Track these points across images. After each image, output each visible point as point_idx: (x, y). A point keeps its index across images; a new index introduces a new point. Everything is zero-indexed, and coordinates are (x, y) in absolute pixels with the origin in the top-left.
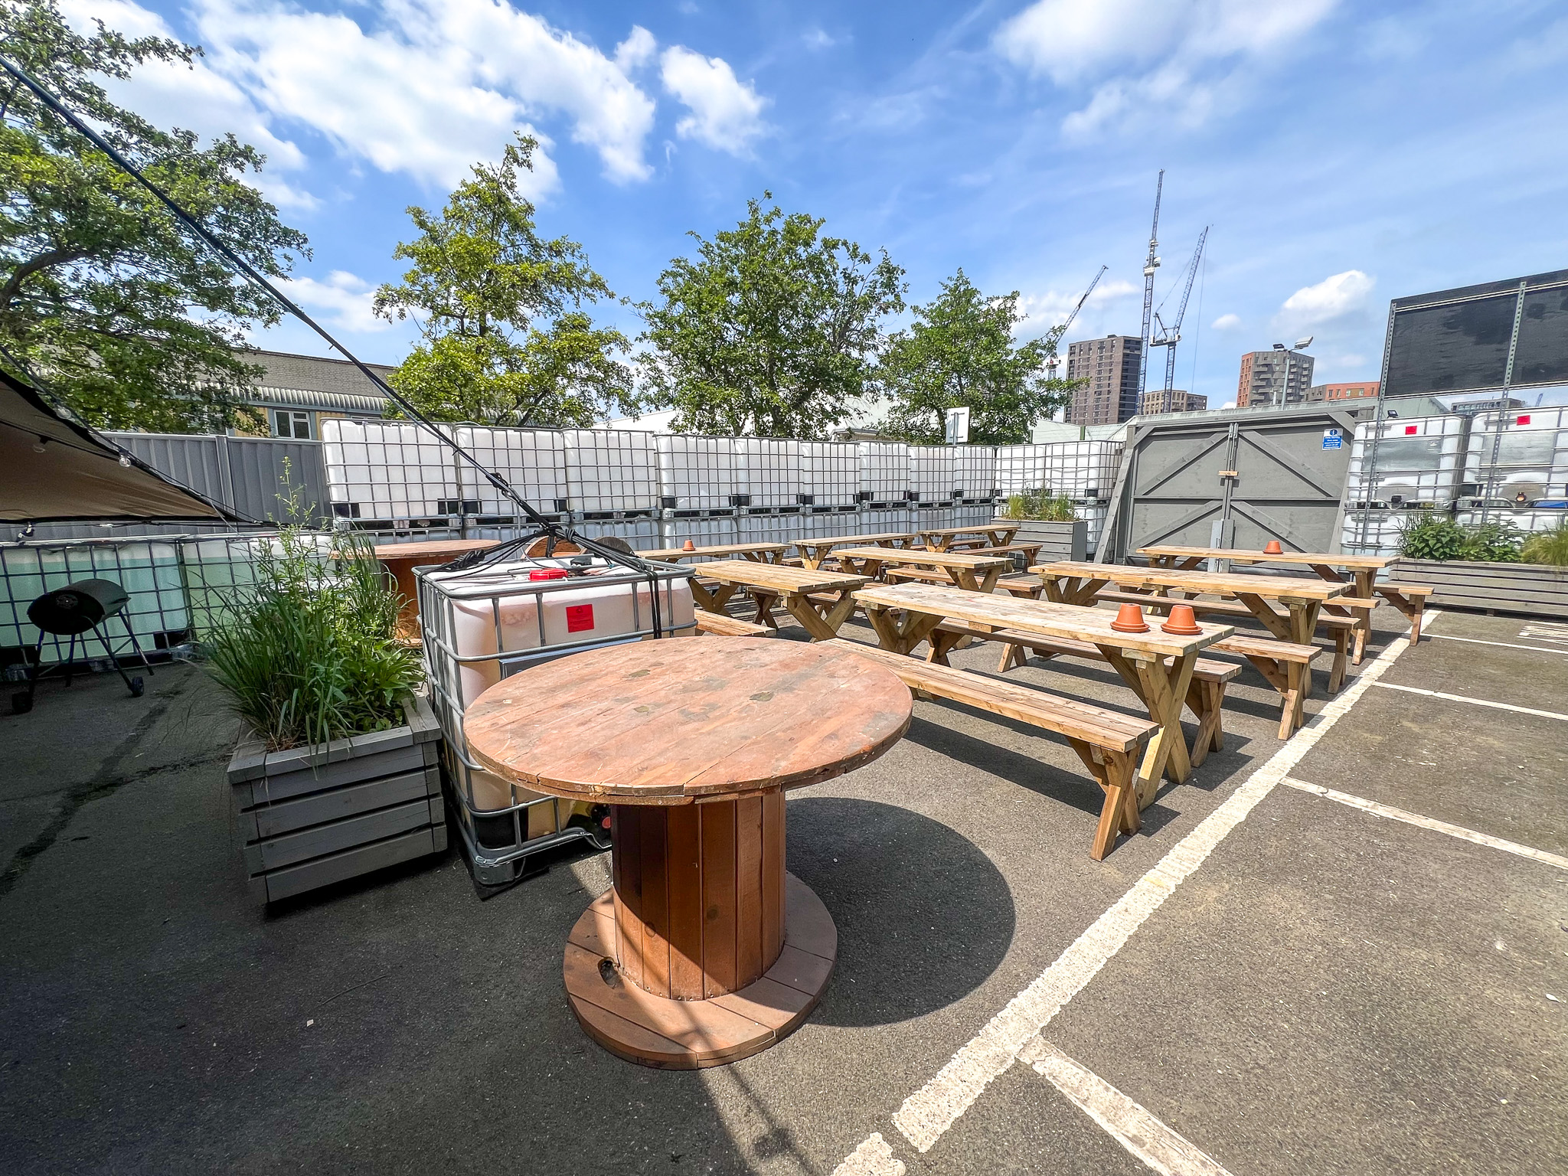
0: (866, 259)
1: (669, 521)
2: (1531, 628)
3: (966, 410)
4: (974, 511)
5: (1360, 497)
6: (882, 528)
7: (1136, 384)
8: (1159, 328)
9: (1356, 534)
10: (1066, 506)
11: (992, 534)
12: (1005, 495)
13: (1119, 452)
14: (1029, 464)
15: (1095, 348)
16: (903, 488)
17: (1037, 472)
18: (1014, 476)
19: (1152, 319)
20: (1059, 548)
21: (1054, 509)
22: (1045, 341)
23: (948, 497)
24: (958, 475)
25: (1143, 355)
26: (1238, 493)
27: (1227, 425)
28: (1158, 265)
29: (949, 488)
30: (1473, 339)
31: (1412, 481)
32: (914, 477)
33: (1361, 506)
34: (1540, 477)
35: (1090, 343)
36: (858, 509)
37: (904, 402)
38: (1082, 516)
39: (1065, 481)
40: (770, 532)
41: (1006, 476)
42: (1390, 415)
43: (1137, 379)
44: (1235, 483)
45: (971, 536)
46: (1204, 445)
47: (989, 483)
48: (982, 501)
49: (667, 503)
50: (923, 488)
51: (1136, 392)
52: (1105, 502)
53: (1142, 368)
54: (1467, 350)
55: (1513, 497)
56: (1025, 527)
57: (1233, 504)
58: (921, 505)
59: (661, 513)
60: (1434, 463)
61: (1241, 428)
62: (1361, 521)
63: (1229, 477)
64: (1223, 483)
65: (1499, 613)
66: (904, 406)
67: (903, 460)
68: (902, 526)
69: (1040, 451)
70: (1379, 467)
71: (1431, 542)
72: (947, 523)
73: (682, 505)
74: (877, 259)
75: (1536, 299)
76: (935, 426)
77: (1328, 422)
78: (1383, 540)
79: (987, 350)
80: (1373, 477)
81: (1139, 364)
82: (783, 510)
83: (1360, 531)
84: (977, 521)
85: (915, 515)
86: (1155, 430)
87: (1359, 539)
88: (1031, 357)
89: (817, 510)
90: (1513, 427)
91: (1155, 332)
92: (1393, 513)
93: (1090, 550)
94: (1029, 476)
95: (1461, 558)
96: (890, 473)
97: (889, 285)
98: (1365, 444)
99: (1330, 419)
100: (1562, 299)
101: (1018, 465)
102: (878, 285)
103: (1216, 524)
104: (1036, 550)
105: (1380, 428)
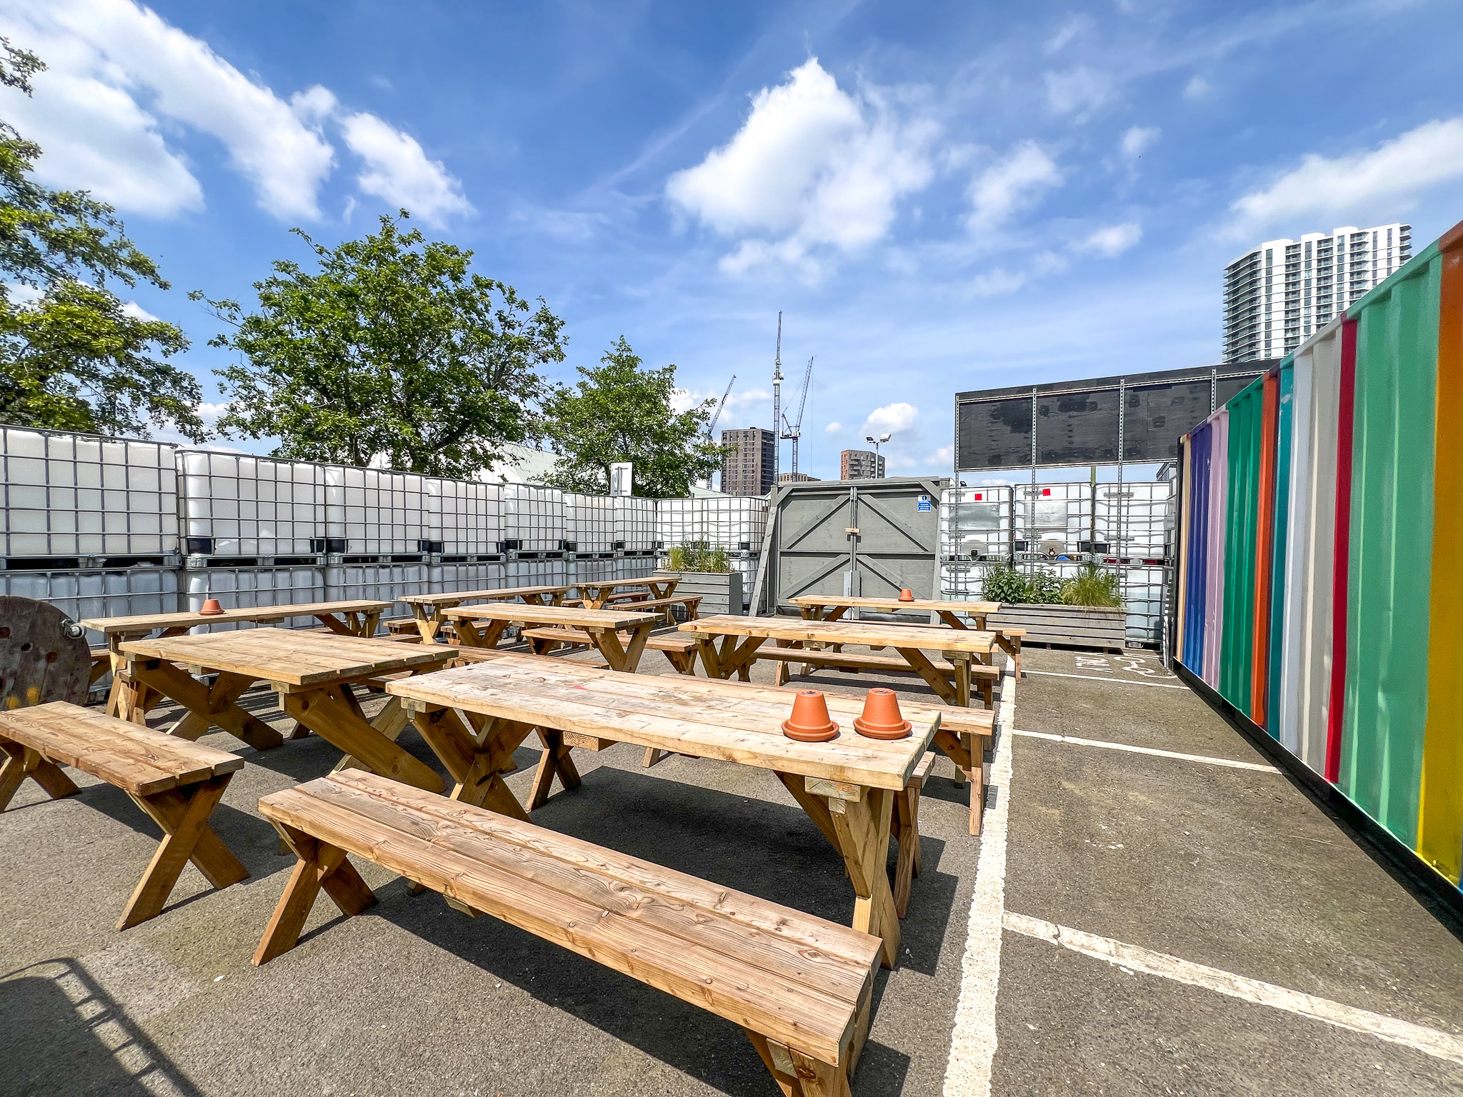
0: (524, 306)
1: (197, 572)
2: (1081, 659)
3: (630, 465)
4: (636, 563)
5: (950, 552)
6: (533, 580)
7: (773, 467)
8: (786, 426)
9: (951, 582)
10: (722, 559)
11: (653, 586)
12: (667, 547)
13: (766, 509)
14: (688, 518)
15: (741, 436)
16: (558, 536)
17: (695, 525)
18: (675, 529)
19: (781, 418)
20: (718, 600)
21: (711, 561)
22: (700, 411)
23: (609, 548)
24: (619, 526)
25: (776, 445)
26: (862, 547)
27: (849, 489)
28: (782, 379)
29: (609, 539)
30: (1009, 428)
31: (982, 538)
32: (571, 526)
33: (952, 558)
34: (1061, 536)
35: (737, 432)
36: (503, 559)
37: (571, 456)
38: (737, 568)
39: (721, 534)
40: (377, 587)
41: (667, 528)
42: (962, 485)
43: (773, 463)
44: (859, 539)
45: (634, 589)
46: (833, 505)
47: (650, 535)
48: (645, 553)
49: (194, 545)
50: (581, 538)
51: (772, 473)
52: (756, 554)
53: (776, 455)
54: (1007, 437)
55: (1047, 552)
56: (685, 579)
57: (860, 557)
58: (579, 556)
59: (183, 560)
60: (996, 524)
61: (859, 492)
62: (952, 571)
63: (854, 534)
64: (849, 540)
65: (1055, 646)
66: (570, 460)
67: (557, 507)
68: (558, 579)
69: (697, 506)
70: (961, 527)
71: (1005, 588)
72: (608, 576)
73: (224, 548)
74: (535, 308)
75: (1045, 402)
76: (603, 482)
77: (920, 490)
78: (969, 586)
79: (649, 413)
80: (957, 535)
81: (773, 452)
82: (397, 559)
83: (953, 580)
84: (639, 572)
85: (572, 566)
86: (793, 491)
87: (953, 587)
88: (688, 425)
89: (448, 560)
90: (1041, 497)
91: (783, 429)
92: (974, 565)
93: (746, 601)
94: (688, 529)
95: (1025, 601)
96: (542, 520)
97: (550, 335)
98: (950, 507)
99: (922, 487)
100: (1059, 403)
101: (677, 518)
102: (536, 333)
103: (847, 575)
104: (697, 601)
105: (958, 495)
